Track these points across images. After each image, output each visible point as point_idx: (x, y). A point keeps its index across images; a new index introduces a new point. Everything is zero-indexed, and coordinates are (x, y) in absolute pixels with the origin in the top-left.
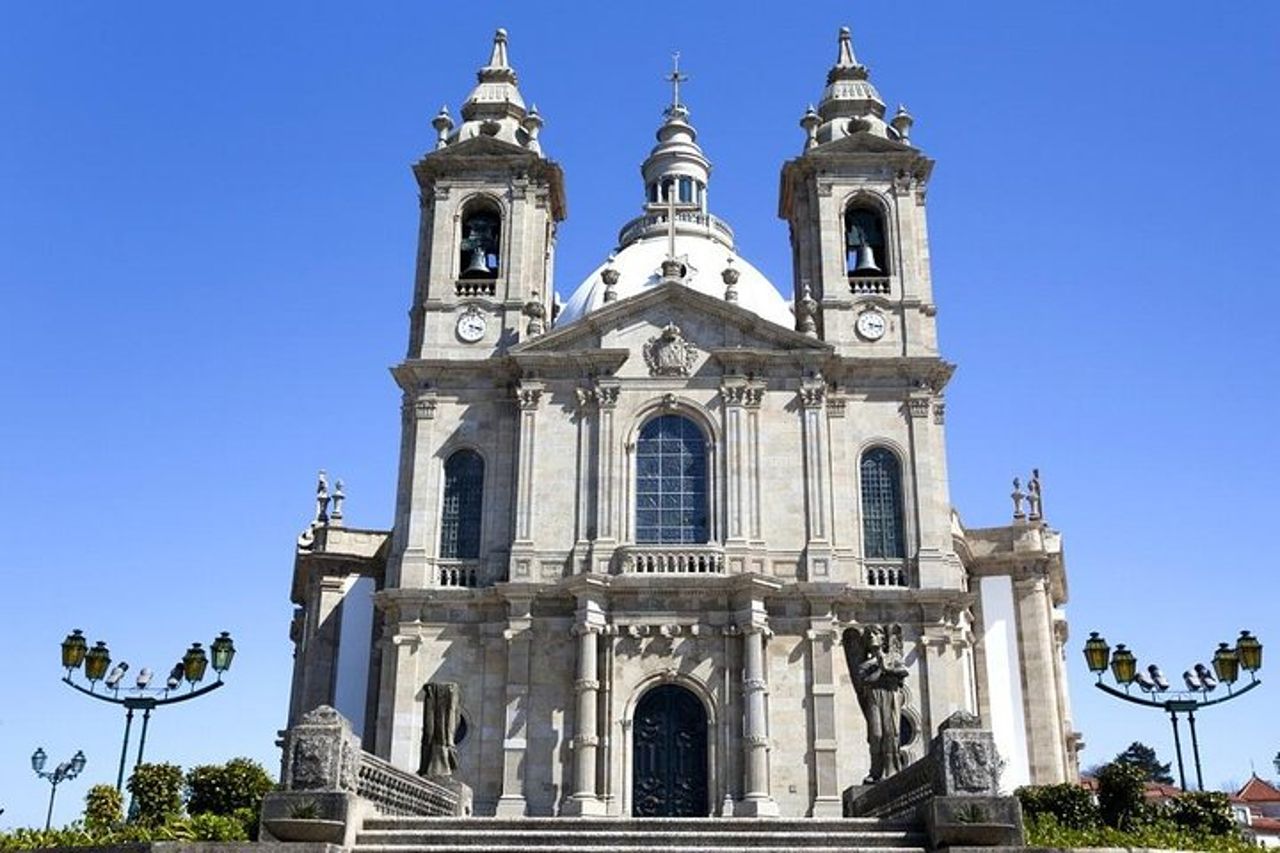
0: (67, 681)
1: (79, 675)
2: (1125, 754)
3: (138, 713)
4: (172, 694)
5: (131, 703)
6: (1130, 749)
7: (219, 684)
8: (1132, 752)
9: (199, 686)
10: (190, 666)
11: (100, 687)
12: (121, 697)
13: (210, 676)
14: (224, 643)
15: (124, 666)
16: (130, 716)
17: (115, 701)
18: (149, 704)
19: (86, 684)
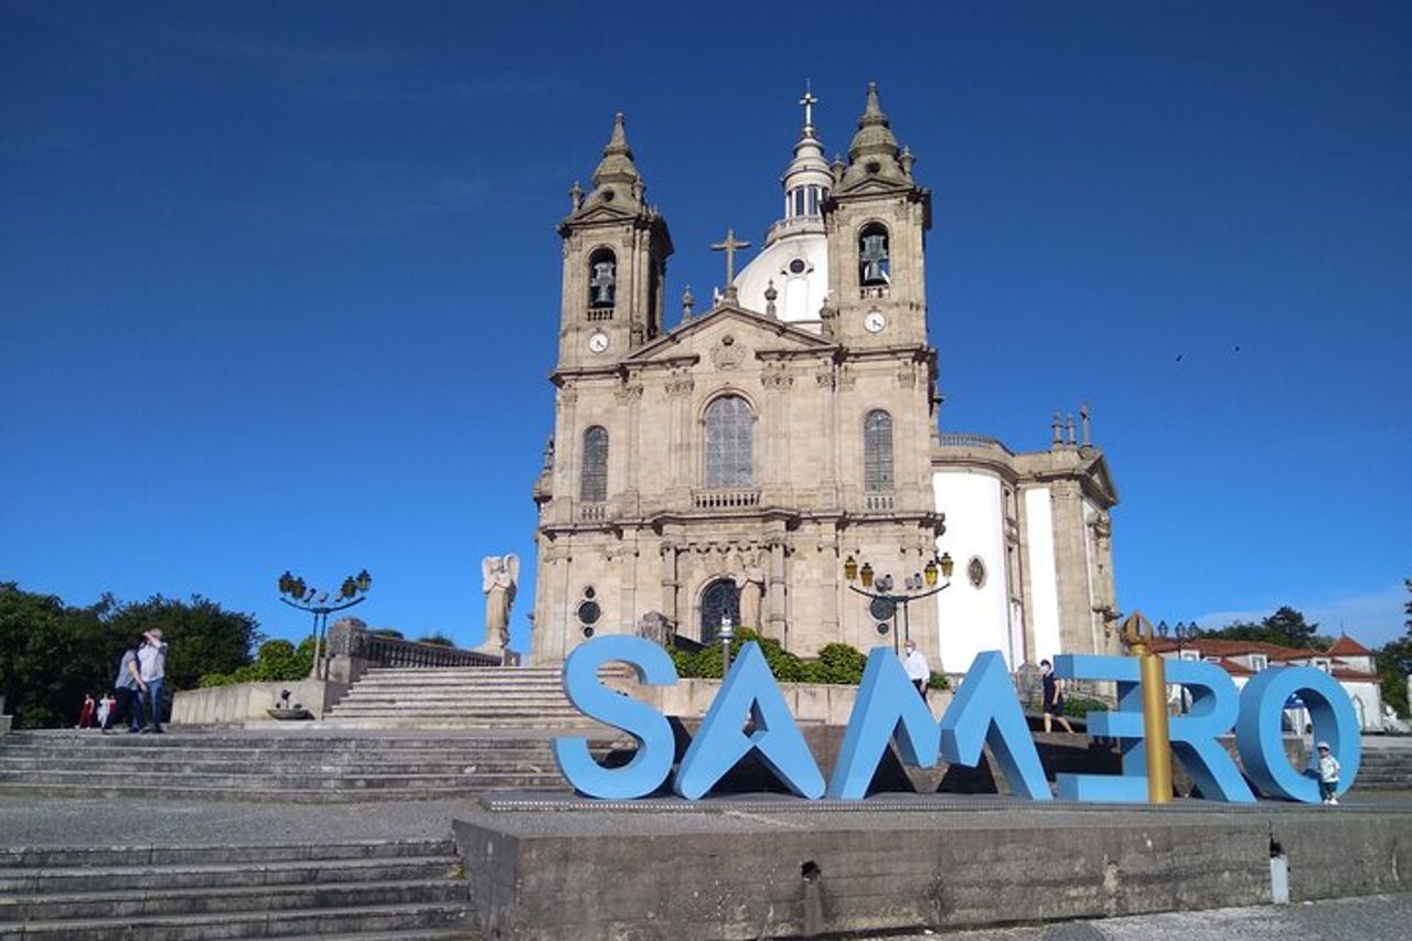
0: (283, 600)
1: (289, 596)
2: (1274, 618)
3: (321, 616)
4: (339, 605)
5: (316, 611)
6: (1278, 613)
7: (362, 599)
8: (1279, 616)
9: (352, 600)
10: (349, 588)
11: (300, 602)
12: (311, 607)
13: (358, 594)
14: (364, 576)
15: (313, 591)
16: (316, 618)
17: (308, 609)
18: (328, 611)
19: (293, 601)
